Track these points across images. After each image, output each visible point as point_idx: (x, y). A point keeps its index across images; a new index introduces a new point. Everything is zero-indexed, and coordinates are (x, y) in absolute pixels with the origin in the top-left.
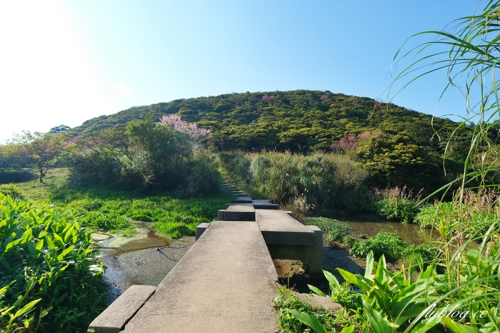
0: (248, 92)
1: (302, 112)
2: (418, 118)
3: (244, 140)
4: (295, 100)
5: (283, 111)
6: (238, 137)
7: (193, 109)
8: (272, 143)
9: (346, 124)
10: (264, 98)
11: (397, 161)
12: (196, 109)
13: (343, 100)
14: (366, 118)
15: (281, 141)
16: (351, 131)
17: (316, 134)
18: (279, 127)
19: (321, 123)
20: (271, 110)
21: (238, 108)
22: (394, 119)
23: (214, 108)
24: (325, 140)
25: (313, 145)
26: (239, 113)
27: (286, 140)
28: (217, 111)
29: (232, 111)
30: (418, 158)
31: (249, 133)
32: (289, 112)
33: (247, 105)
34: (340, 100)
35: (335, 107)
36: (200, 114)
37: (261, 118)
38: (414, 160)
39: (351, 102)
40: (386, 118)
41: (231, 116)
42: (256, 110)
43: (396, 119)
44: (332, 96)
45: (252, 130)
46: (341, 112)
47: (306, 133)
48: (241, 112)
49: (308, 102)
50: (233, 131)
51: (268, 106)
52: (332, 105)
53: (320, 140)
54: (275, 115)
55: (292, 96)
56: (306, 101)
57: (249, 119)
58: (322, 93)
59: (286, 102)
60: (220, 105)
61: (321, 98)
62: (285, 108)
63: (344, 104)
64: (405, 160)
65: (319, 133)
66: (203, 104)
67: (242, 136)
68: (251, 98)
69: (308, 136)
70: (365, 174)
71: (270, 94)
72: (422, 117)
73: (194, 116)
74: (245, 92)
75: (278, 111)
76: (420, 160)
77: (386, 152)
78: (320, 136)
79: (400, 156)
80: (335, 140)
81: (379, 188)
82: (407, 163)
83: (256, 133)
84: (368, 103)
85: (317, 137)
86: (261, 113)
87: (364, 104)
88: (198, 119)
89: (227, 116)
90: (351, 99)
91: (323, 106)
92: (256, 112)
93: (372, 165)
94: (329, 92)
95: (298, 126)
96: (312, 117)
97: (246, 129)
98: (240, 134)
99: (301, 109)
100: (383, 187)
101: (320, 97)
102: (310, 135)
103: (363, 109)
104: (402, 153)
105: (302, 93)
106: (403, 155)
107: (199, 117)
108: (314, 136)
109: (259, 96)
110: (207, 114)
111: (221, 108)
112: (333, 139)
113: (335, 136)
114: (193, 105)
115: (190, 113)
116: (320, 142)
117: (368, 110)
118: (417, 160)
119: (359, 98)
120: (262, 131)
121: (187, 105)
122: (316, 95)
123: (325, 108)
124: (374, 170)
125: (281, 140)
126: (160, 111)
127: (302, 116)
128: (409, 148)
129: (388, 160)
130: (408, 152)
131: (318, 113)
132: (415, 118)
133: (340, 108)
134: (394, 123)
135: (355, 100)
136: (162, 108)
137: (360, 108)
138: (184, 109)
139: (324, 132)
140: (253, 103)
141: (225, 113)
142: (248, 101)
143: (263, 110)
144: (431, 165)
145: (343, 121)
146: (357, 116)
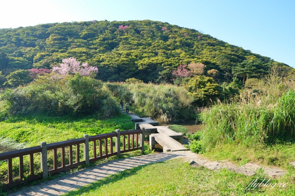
0: (106, 21)
1: (150, 41)
2: (224, 48)
3: (112, 67)
4: (144, 30)
5: (136, 40)
6: (108, 65)
7: (62, 35)
8: (132, 69)
9: (181, 53)
10: (121, 27)
11: (207, 93)
12: (65, 35)
13: (177, 32)
14: (193, 47)
15: (139, 68)
16: (184, 61)
17: (162, 63)
18: (136, 56)
19: (164, 52)
20: (126, 39)
21: (101, 36)
22: (210, 49)
23: (81, 35)
24: (168, 68)
25: (161, 71)
26: (102, 41)
27: (143, 67)
28: (84, 38)
29: (96, 39)
30: (216, 91)
31: (116, 61)
32: (141, 41)
33: (107, 34)
34: (175, 32)
35: (173, 38)
36: (70, 40)
37: (121, 46)
38: (214, 92)
39: (183, 34)
40: (205, 48)
41: (96, 44)
42: (116, 39)
43: (211, 48)
44: (170, 27)
45: (117, 59)
46: (175, 42)
47: (155, 61)
48: (104, 39)
49: (154, 33)
50: (103, 59)
51: (124, 35)
52: (170, 36)
53: (165, 67)
54: (130, 44)
55: (141, 26)
56: (152, 31)
57: (112, 46)
58: (163, 24)
59: (138, 32)
60: (86, 33)
61: (162, 29)
62: (137, 37)
63: (178, 35)
64: (210, 93)
65: (164, 62)
66: (70, 31)
67: (110, 64)
68: (110, 27)
69: (157, 64)
70: (192, 99)
71: (124, 24)
72: (227, 47)
73: (64, 42)
74: (104, 20)
75: (133, 40)
76: (217, 92)
77: (202, 87)
78: (165, 64)
79: (208, 89)
80: (174, 67)
81: (199, 107)
82: (211, 94)
83: (121, 61)
84: (193, 34)
85: (163, 65)
86: (120, 41)
87: (191, 36)
88: (69, 45)
89: (93, 43)
90: (183, 31)
91: (164, 36)
92: (116, 40)
93: (196, 95)
94: (168, 23)
95: (149, 55)
96: (158, 47)
97: (112, 58)
98: (109, 62)
99: (149, 39)
101: (161, 28)
102: (158, 63)
103: (191, 39)
104: (209, 88)
105: (149, 23)
106: (210, 89)
107: (69, 44)
108: (161, 64)
109: (116, 25)
110: (76, 41)
111: (87, 36)
112: (173, 66)
113: (174, 65)
114: (62, 32)
115: (60, 39)
116: (166, 69)
117: (194, 41)
118: (216, 92)
119: (188, 29)
120: (125, 60)
121: (56, 31)
122: (159, 26)
123: (165, 38)
124: (197, 97)
125: (139, 67)
126: (31, 35)
127: (150, 45)
128: (212, 86)
129: (203, 93)
130: (212, 88)
131: (161, 43)
132: (222, 48)
133: (175, 38)
134: (210, 52)
135: (185, 32)
136: (33, 33)
137: (189, 39)
138: (55, 36)
139: (167, 62)
140: (113, 31)
141: (91, 40)
142: (107, 29)
143: (121, 39)
144: (221, 95)
145: (178, 51)
146: (187, 46)
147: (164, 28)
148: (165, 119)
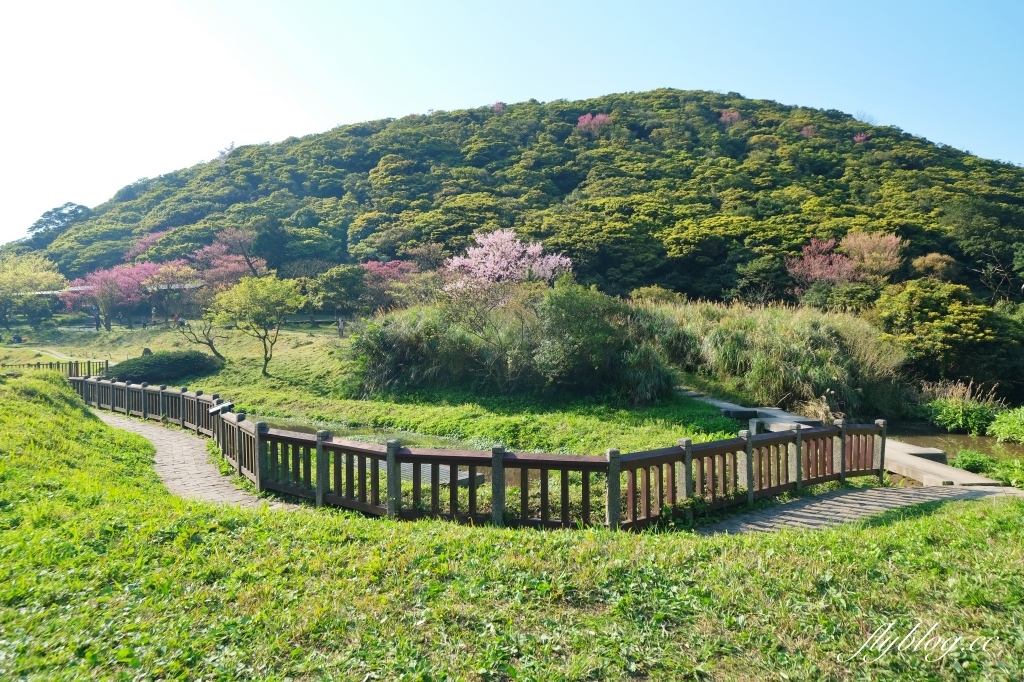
0: (534, 101)
1: (687, 162)
2: (961, 173)
3: (583, 250)
4: (660, 126)
5: (640, 161)
6: (568, 244)
7: (413, 157)
8: (647, 257)
9: (802, 199)
10: (584, 121)
11: (957, 337)
12: (421, 157)
13: (777, 124)
14: (840, 174)
15: (670, 254)
16: (821, 226)
17: (745, 235)
18: (654, 215)
19: (742, 198)
20: (607, 158)
21: (529, 154)
22: (905, 178)
23: (467, 153)
24: (769, 251)
25: (744, 262)
26: (532, 168)
27: (681, 251)
28: (477, 162)
29: (512, 163)
30: (987, 331)
31: (592, 234)
32: (655, 164)
33: (544, 144)
34: (770, 124)
35: (763, 145)
36: (436, 171)
37: (593, 186)
38: (981, 335)
39: (800, 129)
40: (888, 176)
41: (515, 178)
42: (574, 159)
43: (912, 177)
44: (749, 108)
45: (594, 225)
46: (776, 160)
47: (721, 230)
48: (538, 164)
49: (694, 133)
50: (550, 227)
51: (597, 147)
52: (754, 139)
53: (756, 250)
54: (622, 174)
55: (649, 113)
56: (688, 128)
57: (563, 184)
58: (723, 101)
59: (640, 132)
60: (481, 145)
61: (723, 119)
62: (643, 150)
63: (783, 136)
64: (967, 335)
65: (752, 233)
66: (434, 142)
67: (576, 242)
68: (551, 122)
69: (729, 238)
70: (900, 357)
71: (592, 108)
72: (971, 168)
73: (420, 177)
74: (526, 99)
75: (628, 160)
76: (989, 334)
77: (935, 318)
78: (755, 238)
79: (958, 324)
80: (790, 249)
81: (926, 380)
82: (971, 340)
83: (610, 233)
84: (836, 126)
85: (747, 241)
86: (588, 167)
87: (829, 134)
88: (434, 185)
89: (505, 176)
90: (796, 120)
91: (732, 142)
92: (574, 165)
93: (913, 341)
94: (738, 96)
95: (694, 211)
96: (715, 180)
97: (580, 223)
98: (570, 236)
99: (683, 154)
100: (933, 378)
101: (719, 115)
102: (733, 237)
103: (830, 148)
104: (961, 321)
105: (672, 100)
106: (963, 325)
107: (436, 182)
108: (741, 238)
109: (569, 114)
110: (454, 171)
111: (485, 155)
112: (785, 246)
113: (789, 240)
114: (412, 146)
115: (407, 170)
116: (759, 255)
117: (841, 152)
118: (986, 334)
119: (813, 112)
120: (621, 230)
121: (396, 146)
122: (711, 108)
123: (737, 149)
124: (917, 349)
125: (669, 250)
126: (328, 162)
127: (687, 174)
128: (972, 312)
129: (941, 335)
130: (971, 320)
131: (726, 166)
132: (954, 173)
133: (774, 147)
134: (907, 191)
135: (807, 125)
136: (331, 155)
137: (823, 146)
138: (393, 160)
139: (764, 231)
140: (560, 136)
141: (497, 168)
142: (543, 129)
143: (590, 159)
144: (1008, 342)
145: (792, 191)
146: (816, 170)
147: (727, 115)
148: (821, 413)
